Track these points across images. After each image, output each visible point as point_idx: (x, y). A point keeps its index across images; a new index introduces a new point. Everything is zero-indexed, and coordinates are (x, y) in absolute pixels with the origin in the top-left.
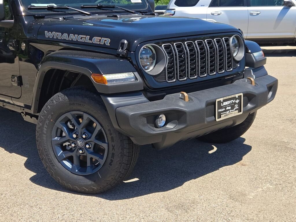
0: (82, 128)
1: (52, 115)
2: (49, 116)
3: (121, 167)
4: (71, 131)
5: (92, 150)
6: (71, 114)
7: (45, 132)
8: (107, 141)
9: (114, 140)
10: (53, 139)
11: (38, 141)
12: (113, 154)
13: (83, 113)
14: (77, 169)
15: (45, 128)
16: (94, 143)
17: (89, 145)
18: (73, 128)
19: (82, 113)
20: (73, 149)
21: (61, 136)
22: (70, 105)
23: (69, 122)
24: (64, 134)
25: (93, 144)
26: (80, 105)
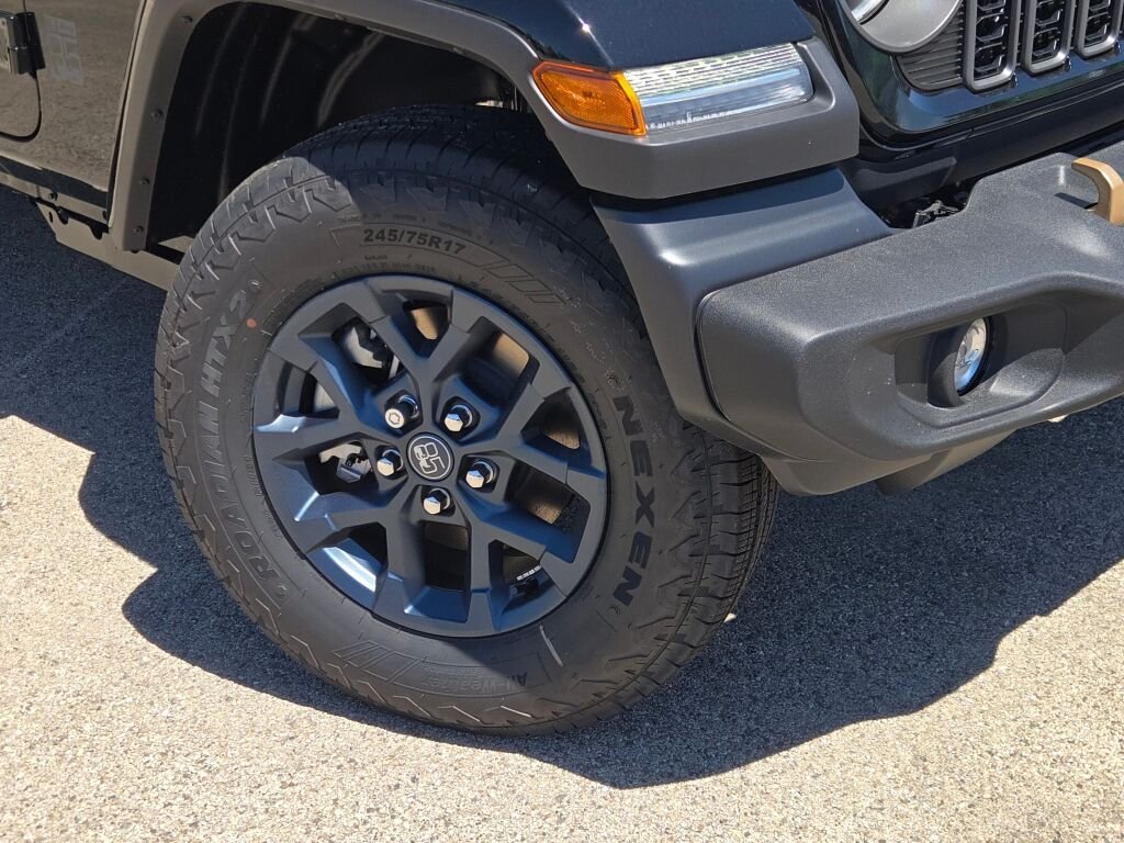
0: (441, 377)
1: (253, 295)
2: (236, 297)
3: (686, 612)
4: (367, 383)
5: (497, 497)
6: (373, 291)
7: (212, 390)
8: (598, 462)
9: (655, 465)
10: (262, 428)
11: (169, 435)
12: (642, 543)
13: (450, 288)
14: (411, 601)
15: (214, 364)
16: (512, 463)
17: (485, 473)
18: (378, 364)
19: (443, 289)
20: (384, 487)
21: (306, 407)
22: (367, 239)
23: (354, 331)
24: (323, 399)
25: (507, 467)
26: (435, 241)
